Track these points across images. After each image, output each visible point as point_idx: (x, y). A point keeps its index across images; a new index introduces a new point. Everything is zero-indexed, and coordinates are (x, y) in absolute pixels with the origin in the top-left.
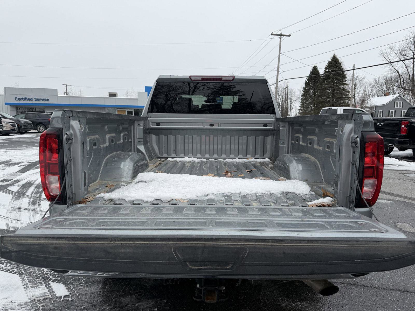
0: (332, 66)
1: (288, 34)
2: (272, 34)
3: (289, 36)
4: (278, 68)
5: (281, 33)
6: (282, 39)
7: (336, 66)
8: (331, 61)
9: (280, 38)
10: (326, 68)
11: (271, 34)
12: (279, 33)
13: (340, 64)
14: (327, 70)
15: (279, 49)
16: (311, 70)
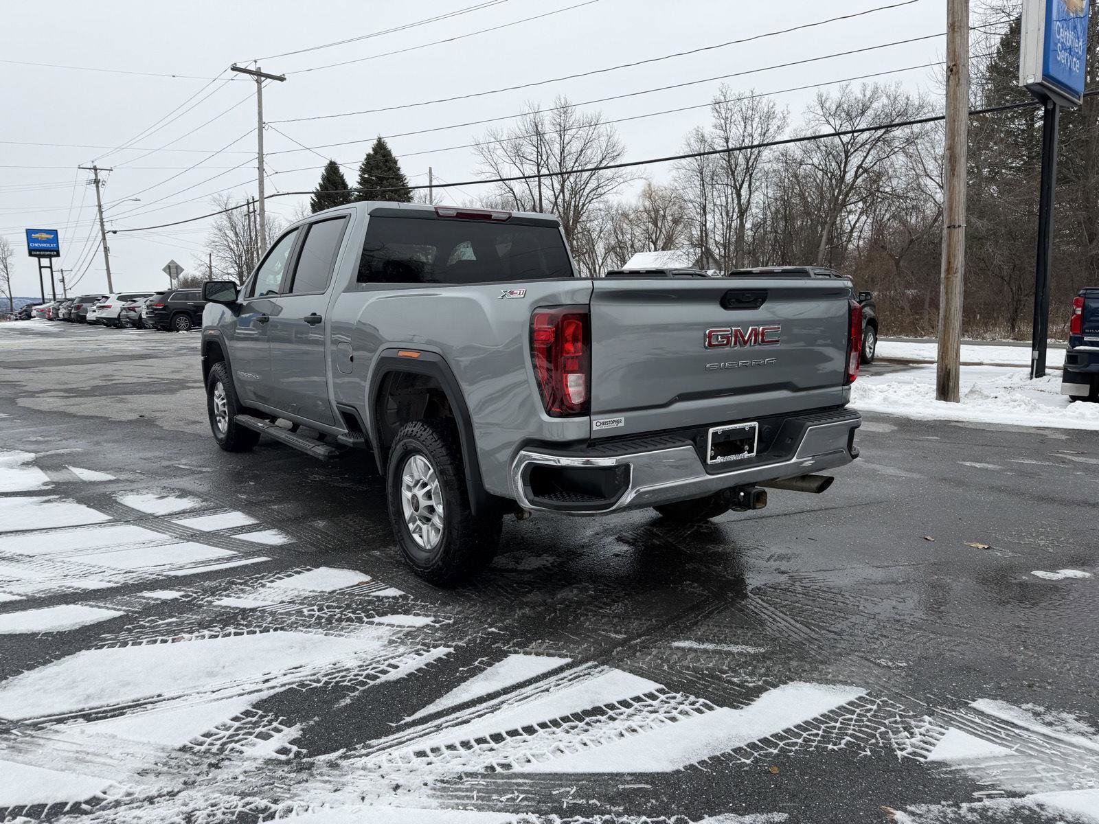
0: (378, 167)
1: (278, 75)
2: (234, 68)
3: (282, 79)
4: (261, 161)
5: (260, 68)
6: (263, 84)
7: (386, 166)
8: (372, 152)
9: (257, 81)
10: (363, 171)
11: (230, 65)
12: (252, 68)
13: (396, 162)
14: (366, 176)
15: (257, 111)
16: (324, 172)
